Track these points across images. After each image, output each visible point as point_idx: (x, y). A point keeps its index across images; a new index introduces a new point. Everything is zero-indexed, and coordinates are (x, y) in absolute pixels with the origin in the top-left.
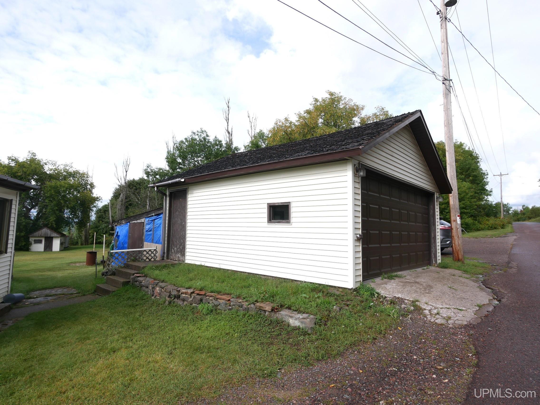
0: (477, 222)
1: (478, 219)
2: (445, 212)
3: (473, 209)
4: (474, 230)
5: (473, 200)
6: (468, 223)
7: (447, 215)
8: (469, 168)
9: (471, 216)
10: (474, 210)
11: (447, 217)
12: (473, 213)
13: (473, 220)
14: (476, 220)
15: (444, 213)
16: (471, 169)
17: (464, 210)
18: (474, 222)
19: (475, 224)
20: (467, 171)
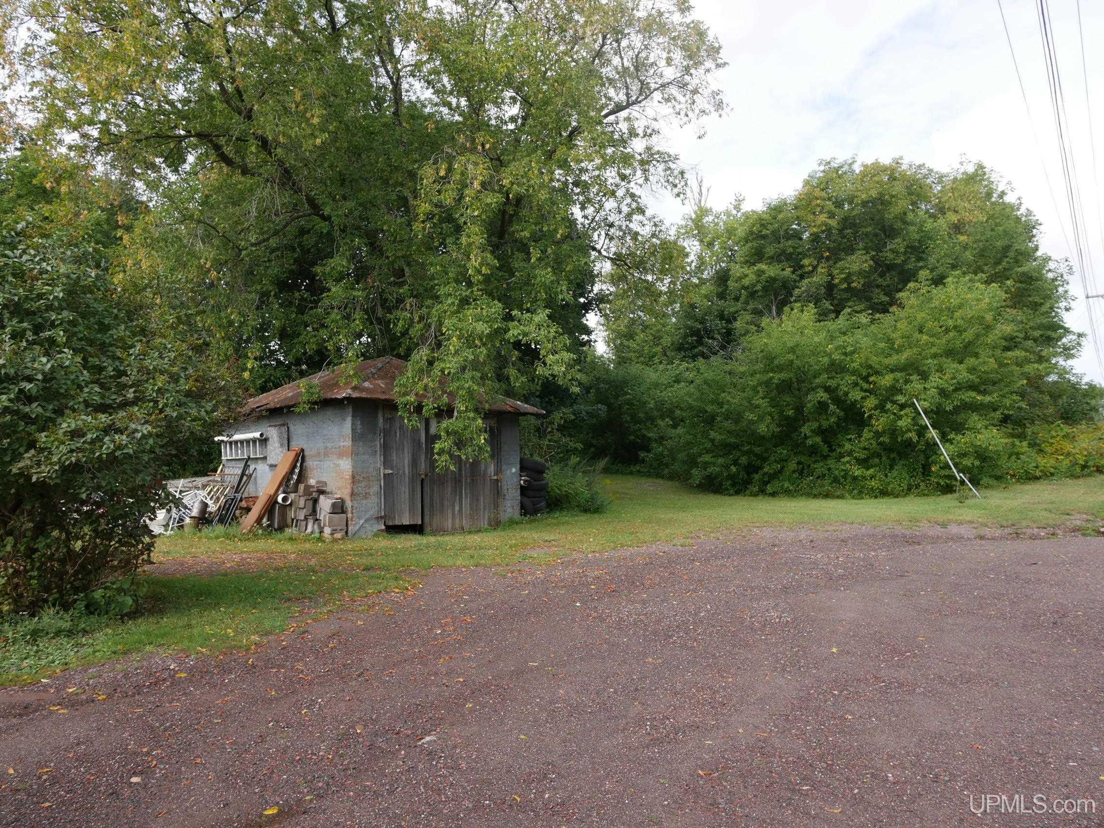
0: (1025, 444)
1: (1029, 431)
2: (894, 402)
3: (1012, 393)
4: (1013, 476)
5: (1010, 354)
6: (986, 448)
7: (900, 418)
8: (1007, 248)
9: (1005, 420)
10: (1015, 397)
11: (900, 423)
12: (1012, 407)
13: (1012, 436)
14: (1022, 436)
15: (889, 406)
16: (1011, 254)
17: (973, 394)
18: (1013, 445)
19: (1018, 454)
20: (998, 262)
